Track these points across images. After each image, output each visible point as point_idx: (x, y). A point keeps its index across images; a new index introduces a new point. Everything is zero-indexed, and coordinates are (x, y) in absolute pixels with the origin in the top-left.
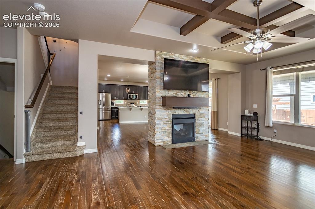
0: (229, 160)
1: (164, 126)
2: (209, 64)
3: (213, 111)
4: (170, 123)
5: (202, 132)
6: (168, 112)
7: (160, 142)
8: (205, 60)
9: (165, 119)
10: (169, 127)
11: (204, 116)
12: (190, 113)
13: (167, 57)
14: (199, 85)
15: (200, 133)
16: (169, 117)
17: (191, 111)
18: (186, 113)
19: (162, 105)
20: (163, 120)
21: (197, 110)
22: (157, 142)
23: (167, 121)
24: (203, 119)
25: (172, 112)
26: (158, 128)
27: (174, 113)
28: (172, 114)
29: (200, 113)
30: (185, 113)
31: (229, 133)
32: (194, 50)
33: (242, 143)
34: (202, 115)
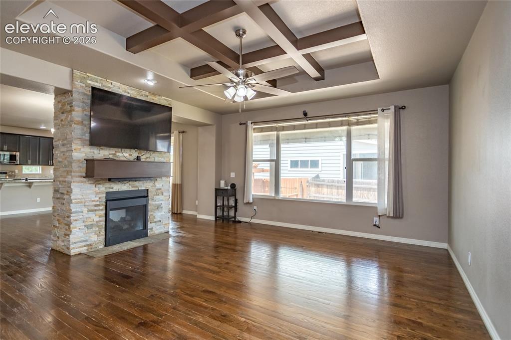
0: (202, 257)
1: (90, 215)
2: (171, 108)
3: (175, 184)
4: (101, 208)
5: (158, 219)
6: (97, 189)
7: (80, 247)
8: (165, 100)
9: (92, 201)
10: (100, 217)
11: (163, 193)
12: (140, 189)
13: (98, 85)
14: (152, 140)
15: (156, 222)
16: (99, 198)
17: (141, 186)
18: (133, 189)
19: (84, 175)
20: (87, 204)
21: (152, 184)
22: (74, 248)
23: (96, 206)
24: (161, 197)
25: (106, 188)
26: (76, 220)
27: (111, 190)
28: (106, 192)
29: (157, 188)
30: (131, 189)
31: (199, 216)
32: (148, 80)
33: (215, 230)
34: (159, 191)
